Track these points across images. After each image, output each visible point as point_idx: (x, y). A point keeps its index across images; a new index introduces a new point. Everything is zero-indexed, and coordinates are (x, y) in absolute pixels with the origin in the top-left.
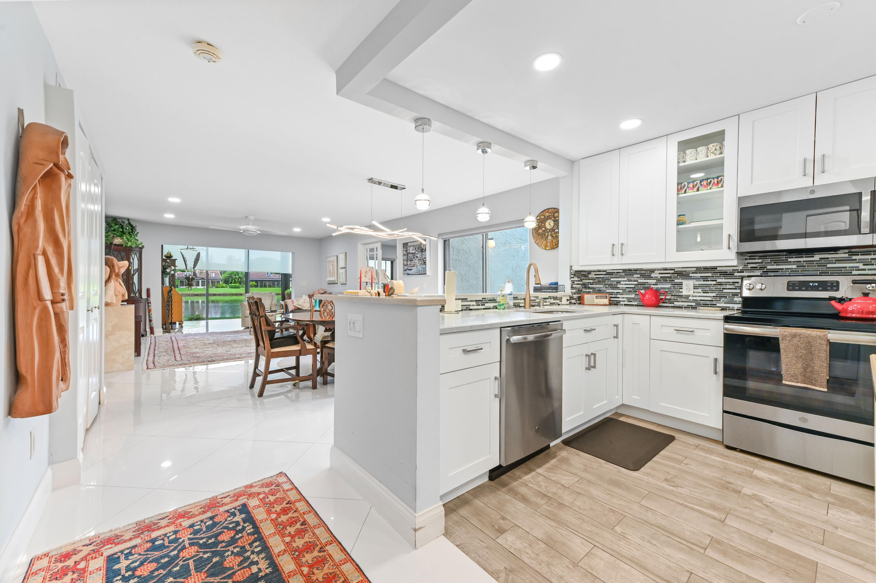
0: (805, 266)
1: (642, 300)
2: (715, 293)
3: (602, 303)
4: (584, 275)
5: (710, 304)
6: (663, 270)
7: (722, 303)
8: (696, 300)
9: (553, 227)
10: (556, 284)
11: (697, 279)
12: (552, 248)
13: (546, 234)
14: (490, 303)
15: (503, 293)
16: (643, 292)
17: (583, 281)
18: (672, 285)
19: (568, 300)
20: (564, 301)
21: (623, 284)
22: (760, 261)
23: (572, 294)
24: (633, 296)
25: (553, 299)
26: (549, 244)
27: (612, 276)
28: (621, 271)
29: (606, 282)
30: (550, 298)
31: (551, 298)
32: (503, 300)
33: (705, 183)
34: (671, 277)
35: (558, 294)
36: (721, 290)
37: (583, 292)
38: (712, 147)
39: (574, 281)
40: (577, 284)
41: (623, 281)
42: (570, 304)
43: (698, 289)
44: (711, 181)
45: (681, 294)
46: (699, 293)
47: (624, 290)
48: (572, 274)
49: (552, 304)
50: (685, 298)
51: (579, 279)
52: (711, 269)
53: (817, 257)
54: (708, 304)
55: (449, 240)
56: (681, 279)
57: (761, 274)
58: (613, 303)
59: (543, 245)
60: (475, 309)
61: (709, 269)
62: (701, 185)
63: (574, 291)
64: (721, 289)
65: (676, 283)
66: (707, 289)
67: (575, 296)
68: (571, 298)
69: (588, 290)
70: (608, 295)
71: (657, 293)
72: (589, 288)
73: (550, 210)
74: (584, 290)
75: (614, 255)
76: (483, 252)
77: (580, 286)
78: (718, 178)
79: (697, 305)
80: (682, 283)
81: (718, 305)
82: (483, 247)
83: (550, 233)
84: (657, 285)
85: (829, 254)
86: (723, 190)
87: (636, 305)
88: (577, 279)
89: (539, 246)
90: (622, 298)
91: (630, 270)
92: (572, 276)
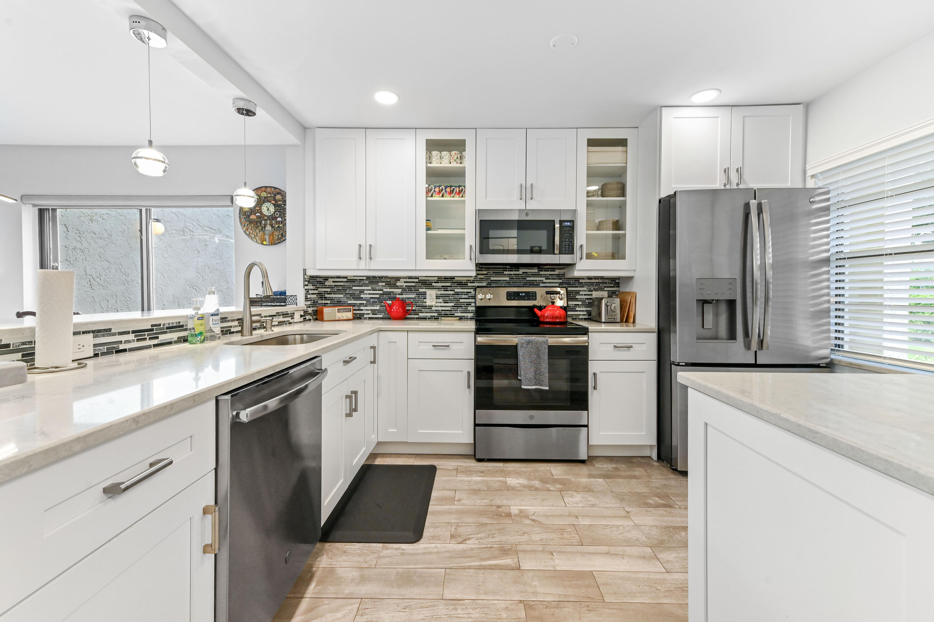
0: (514, 279)
1: (390, 312)
2: (454, 302)
3: (345, 318)
4: (320, 282)
5: (450, 314)
6: (409, 278)
7: (459, 312)
8: (438, 310)
9: (274, 213)
10: (283, 293)
11: (438, 288)
12: (273, 243)
13: (263, 222)
14: (170, 332)
15: (200, 312)
16: (389, 302)
17: (319, 290)
18: (416, 294)
19: (301, 316)
20: (297, 318)
21: (366, 294)
22: (485, 272)
23: (307, 307)
24: (378, 308)
25: (282, 316)
26: (267, 237)
27: (354, 284)
28: (365, 278)
29: (347, 292)
30: (278, 314)
31: (280, 315)
32: (201, 325)
33: (448, 190)
34: (416, 286)
35: (289, 308)
36: (458, 300)
37: (319, 304)
38: (455, 155)
39: (309, 289)
40: (312, 294)
41: (367, 290)
42: (304, 321)
43: (440, 298)
44: (454, 189)
45: (425, 304)
46: (440, 303)
47: (368, 301)
48: (306, 281)
49: (281, 323)
50: (428, 308)
51: (314, 287)
52: (450, 278)
53: (521, 271)
54: (448, 314)
55: (54, 210)
56: (425, 288)
57: (487, 284)
58: (358, 317)
59: (258, 238)
60: (131, 350)
61: (448, 278)
62: (446, 191)
63: (309, 303)
64: (457, 298)
65: (421, 292)
66: (447, 299)
67: (310, 310)
68: (306, 312)
69: (324, 302)
70: (351, 308)
71: (403, 303)
72: (326, 299)
73: (269, 190)
74: (320, 302)
75: (360, 258)
76: (141, 240)
77: (315, 296)
78: (459, 187)
79: (440, 316)
80: (426, 292)
81: (456, 314)
82: (141, 231)
83: (268, 222)
84: (403, 294)
85: (528, 269)
86: (465, 201)
87: (381, 318)
88: (312, 287)
89: (252, 238)
90: (366, 310)
91: (374, 277)
92: (306, 283)
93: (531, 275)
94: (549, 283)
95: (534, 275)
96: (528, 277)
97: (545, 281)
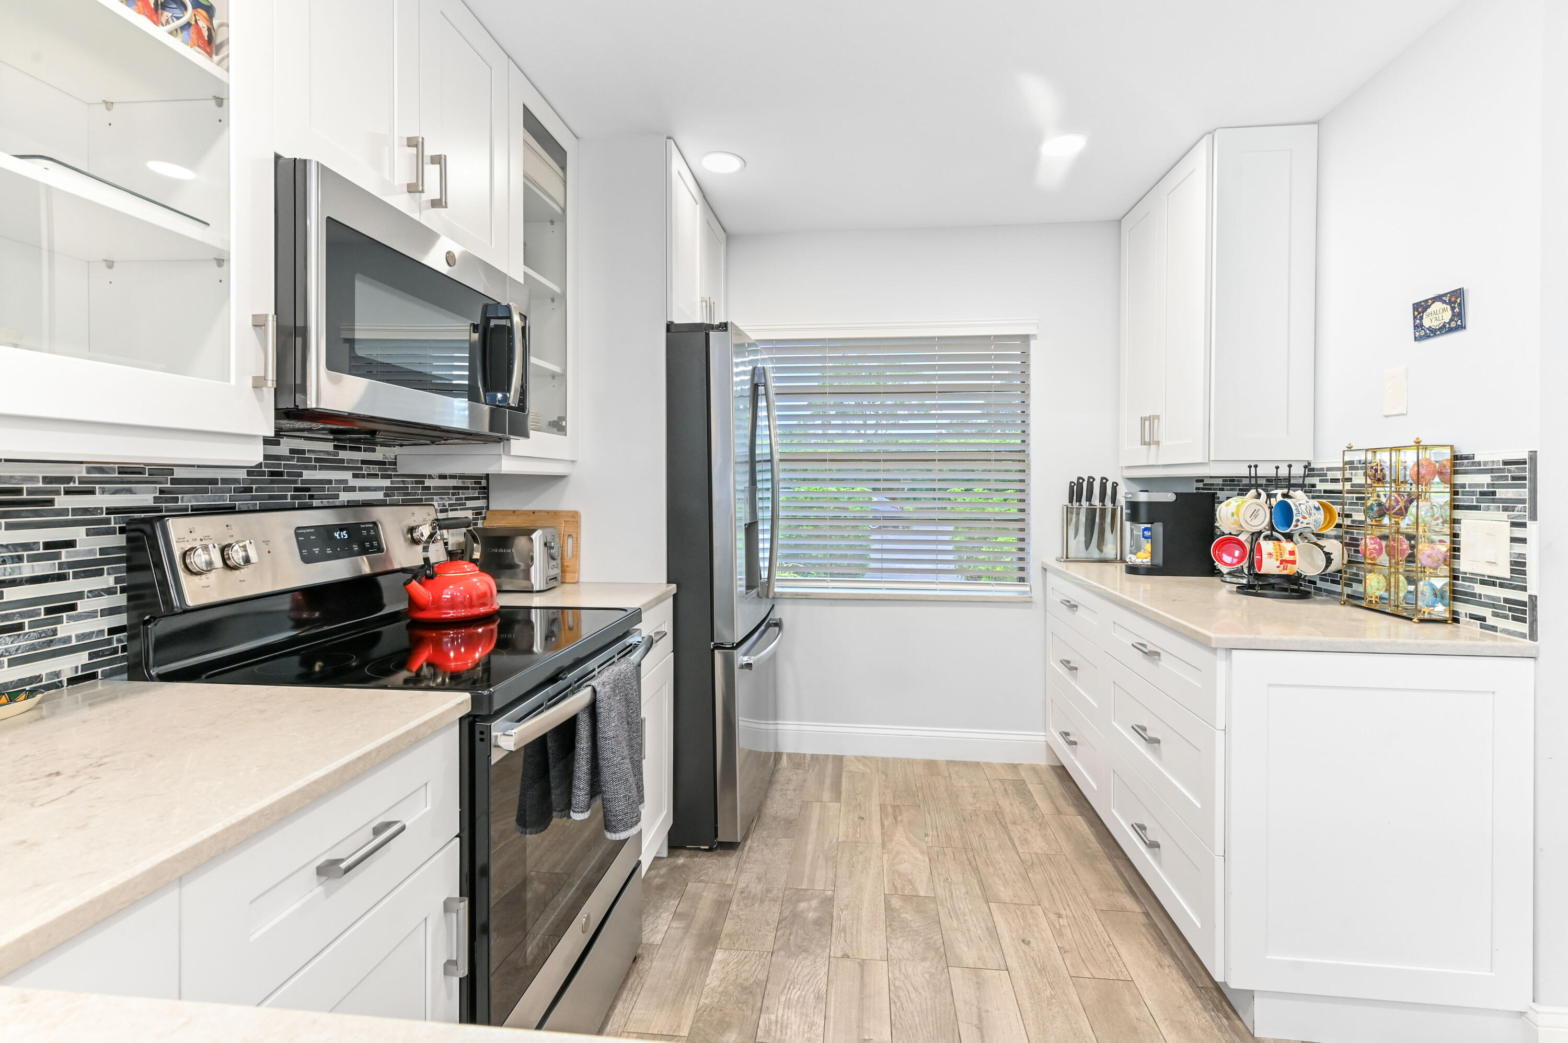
93: (317, 460)
94: (362, 489)
95: (325, 463)
96: (307, 468)
97: (353, 482)
